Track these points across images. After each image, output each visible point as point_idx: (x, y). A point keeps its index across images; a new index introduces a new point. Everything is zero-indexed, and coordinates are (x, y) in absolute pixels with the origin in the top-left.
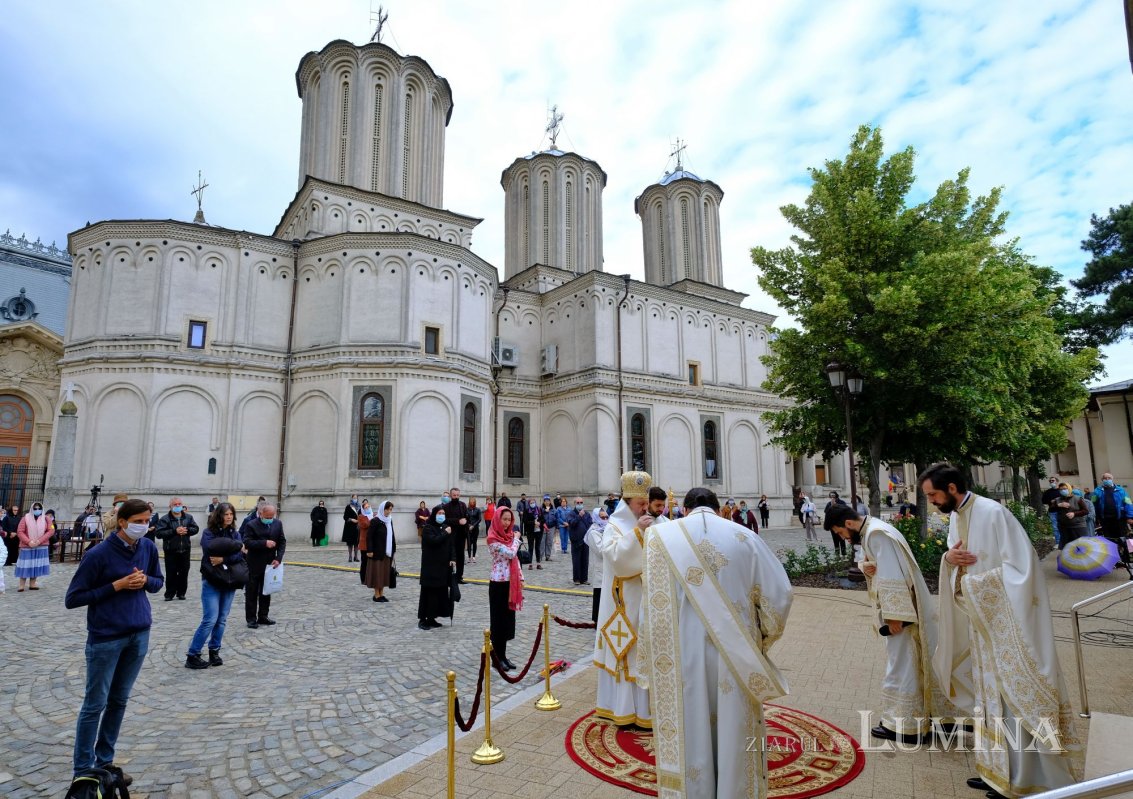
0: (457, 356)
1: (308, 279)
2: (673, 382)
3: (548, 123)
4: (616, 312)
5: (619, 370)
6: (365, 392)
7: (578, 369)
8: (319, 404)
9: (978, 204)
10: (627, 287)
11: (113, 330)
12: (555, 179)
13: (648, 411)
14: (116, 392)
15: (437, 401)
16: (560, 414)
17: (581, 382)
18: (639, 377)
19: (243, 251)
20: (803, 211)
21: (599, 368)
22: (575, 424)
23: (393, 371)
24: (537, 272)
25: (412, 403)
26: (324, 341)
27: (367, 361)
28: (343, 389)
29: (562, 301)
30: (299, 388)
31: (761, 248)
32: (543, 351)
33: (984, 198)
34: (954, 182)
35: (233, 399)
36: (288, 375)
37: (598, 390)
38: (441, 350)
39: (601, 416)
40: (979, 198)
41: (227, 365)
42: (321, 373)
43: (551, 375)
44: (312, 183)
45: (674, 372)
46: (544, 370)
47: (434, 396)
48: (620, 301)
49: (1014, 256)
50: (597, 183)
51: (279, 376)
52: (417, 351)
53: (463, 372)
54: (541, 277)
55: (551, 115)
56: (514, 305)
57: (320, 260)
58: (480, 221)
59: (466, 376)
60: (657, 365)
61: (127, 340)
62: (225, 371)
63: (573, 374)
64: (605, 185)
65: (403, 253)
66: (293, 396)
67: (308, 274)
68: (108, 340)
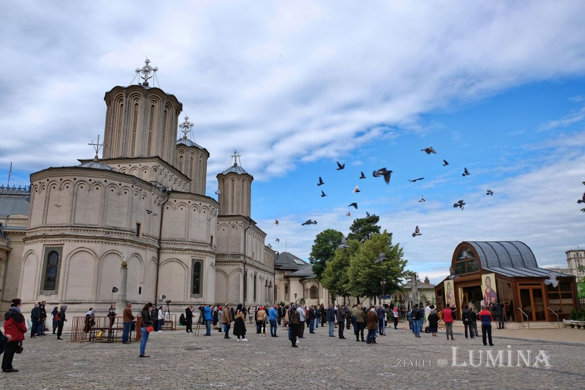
1: (168, 208)
2: (251, 260)
4: (244, 232)
5: (245, 256)
6: (195, 262)
8: (176, 265)
10: (250, 224)
11: (109, 224)
13: (247, 272)
14: (109, 255)
19: (152, 193)
21: (247, 257)
23: (204, 254)
26: (177, 238)
27: (197, 249)
28: (188, 259)
30: (164, 257)
35: (148, 260)
36: (159, 250)
37: (241, 263)
38: (213, 246)
41: (147, 245)
42: (177, 252)
45: (251, 256)
48: (246, 228)
51: (156, 250)
52: (209, 246)
57: (176, 201)
60: (249, 254)
61: (116, 230)
62: (145, 247)
65: (208, 205)
66: (162, 260)
67: (169, 207)
68: (107, 229)
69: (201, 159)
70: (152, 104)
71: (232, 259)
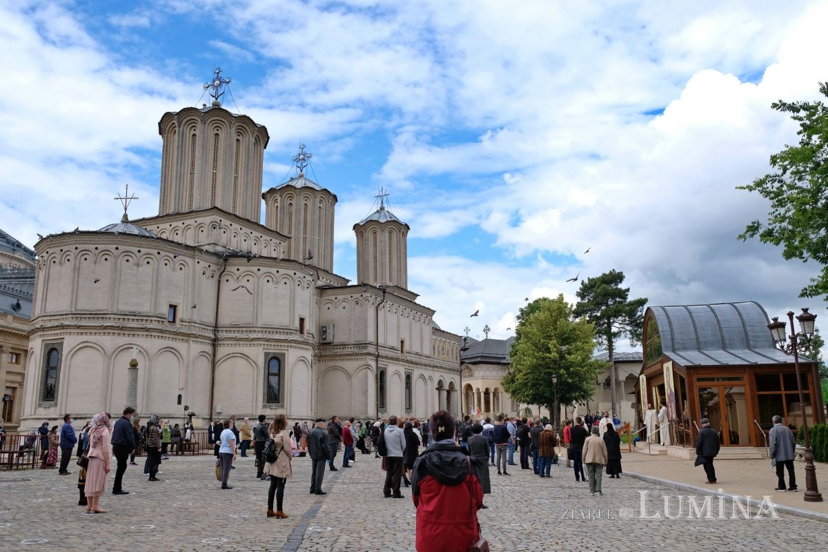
1: (227, 280)
2: (395, 351)
4: (375, 311)
5: (377, 345)
6: (270, 356)
7: (352, 342)
8: (241, 362)
10: (384, 296)
11: (123, 308)
13: (386, 369)
14: (125, 351)
16: (335, 368)
17: (357, 351)
18: (384, 349)
19: (197, 260)
21: (368, 344)
22: (349, 376)
23: (286, 344)
26: (242, 322)
28: (258, 354)
29: (339, 297)
30: (222, 351)
32: (324, 327)
35: (192, 356)
36: (215, 343)
37: (368, 356)
38: (305, 332)
39: (369, 373)
41: (188, 335)
42: (241, 343)
43: (330, 343)
44: (215, 210)
45: (396, 345)
46: (325, 339)
48: (378, 303)
51: (210, 342)
52: (296, 332)
57: (238, 270)
60: (390, 342)
61: (134, 315)
62: (186, 338)
63: (348, 345)
65: (291, 272)
66: (219, 355)
67: (228, 277)
68: (120, 315)
69: (321, 205)
70: (216, 132)
71: (356, 350)
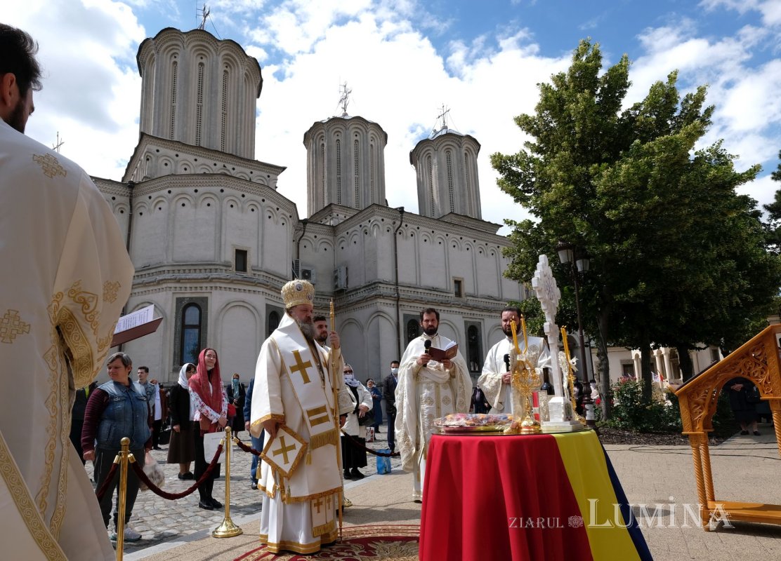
0: (262, 273)
1: (141, 213)
2: (442, 294)
3: (340, 96)
4: (393, 238)
5: (397, 284)
6: (185, 303)
7: (363, 284)
9: (687, 101)
12: (346, 138)
15: (245, 310)
16: (351, 322)
18: (413, 290)
20: (534, 119)
21: (380, 283)
22: (362, 328)
23: (209, 285)
24: (332, 210)
25: (224, 311)
26: (153, 262)
27: (188, 277)
28: (167, 300)
29: (350, 231)
31: (499, 154)
32: (335, 271)
33: (692, 95)
34: (665, 83)
37: (379, 300)
38: (248, 268)
39: (382, 322)
40: (687, 96)
42: (150, 288)
43: (342, 291)
44: (145, 138)
45: (442, 285)
46: (337, 286)
47: (242, 305)
48: (396, 228)
49: (719, 156)
50: (379, 141)
52: (228, 268)
53: (268, 286)
54: (335, 214)
55: (343, 89)
56: (312, 235)
57: (150, 198)
58: (284, 169)
59: (270, 289)
60: (428, 281)
63: (360, 289)
64: (386, 143)
67: (141, 210)
70: (173, 60)
71: (365, 294)
